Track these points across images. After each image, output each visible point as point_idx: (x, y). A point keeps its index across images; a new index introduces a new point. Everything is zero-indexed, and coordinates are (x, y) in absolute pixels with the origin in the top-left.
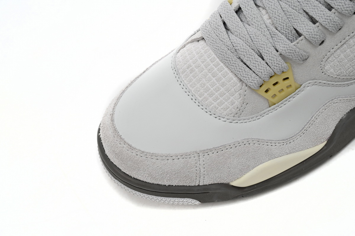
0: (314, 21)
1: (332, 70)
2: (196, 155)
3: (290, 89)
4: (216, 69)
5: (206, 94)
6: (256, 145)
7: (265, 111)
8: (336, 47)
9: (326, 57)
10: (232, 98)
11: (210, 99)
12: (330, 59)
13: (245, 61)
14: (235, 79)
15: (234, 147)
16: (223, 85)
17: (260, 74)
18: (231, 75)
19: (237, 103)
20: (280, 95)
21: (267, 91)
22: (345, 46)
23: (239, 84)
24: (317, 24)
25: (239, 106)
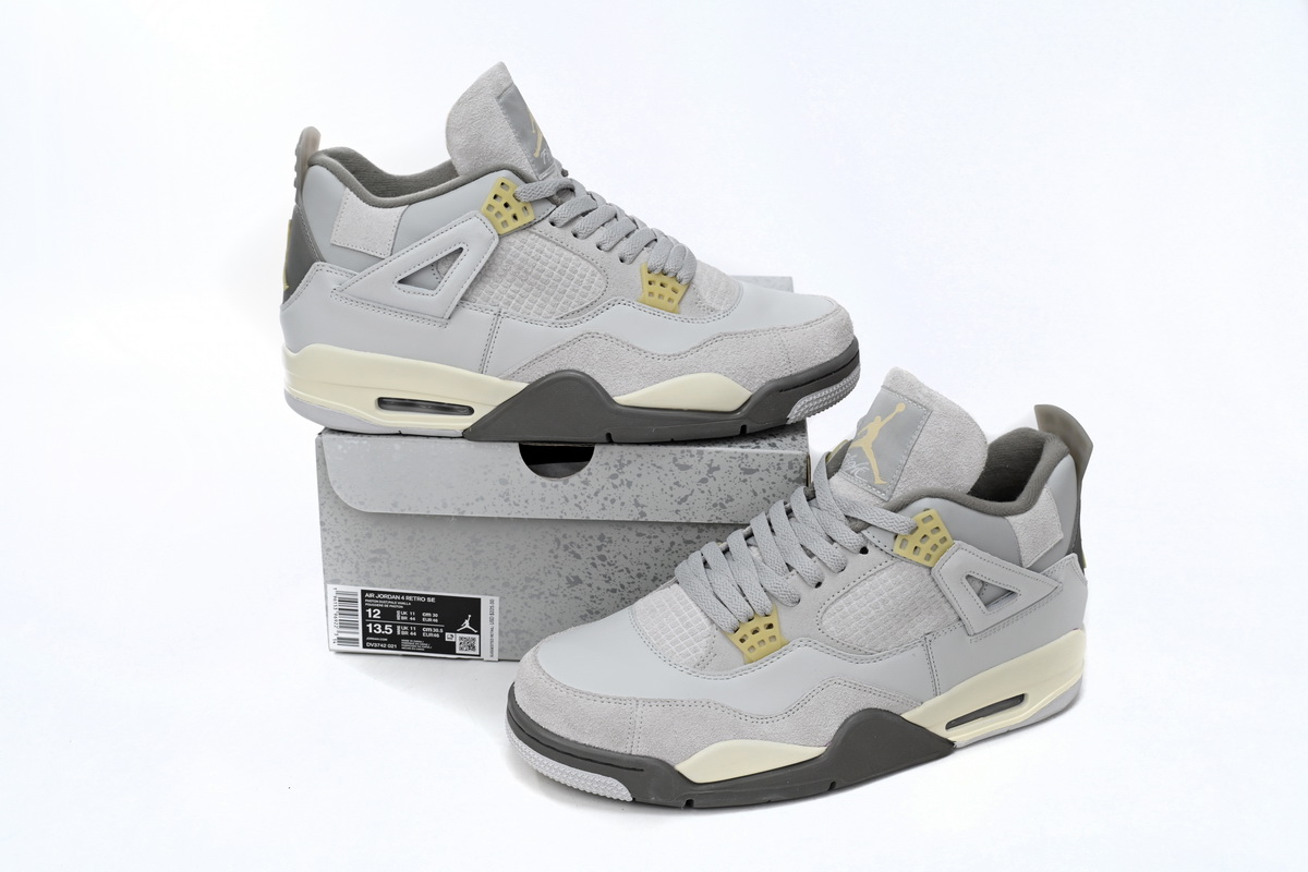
0: (811, 555)
1: (832, 628)
2: (634, 702)
3: (774, 643)
4: (682, 608)
5: (663, 636)
6: (719, 711)
7: (737, 669)
8: (837, 595)
9: (824, 607)
10: (696, 644)
11: (668, 642)
12: (829, 611)
13: (719, 595)
14: (704, 621)
15: (687, 705)
16: (688, 626)
17: (734, 611)
18: (700, 615)
19: (702, 652)
20: (760, 649)
21: (742, 641)
22: (850, 595)
23: (708, 627)
24: (815, 558)
25: (704, 655)
